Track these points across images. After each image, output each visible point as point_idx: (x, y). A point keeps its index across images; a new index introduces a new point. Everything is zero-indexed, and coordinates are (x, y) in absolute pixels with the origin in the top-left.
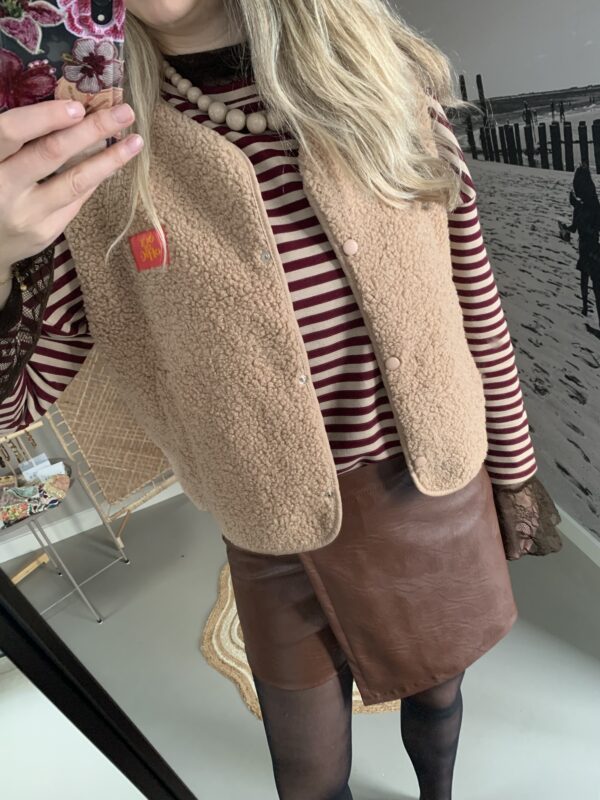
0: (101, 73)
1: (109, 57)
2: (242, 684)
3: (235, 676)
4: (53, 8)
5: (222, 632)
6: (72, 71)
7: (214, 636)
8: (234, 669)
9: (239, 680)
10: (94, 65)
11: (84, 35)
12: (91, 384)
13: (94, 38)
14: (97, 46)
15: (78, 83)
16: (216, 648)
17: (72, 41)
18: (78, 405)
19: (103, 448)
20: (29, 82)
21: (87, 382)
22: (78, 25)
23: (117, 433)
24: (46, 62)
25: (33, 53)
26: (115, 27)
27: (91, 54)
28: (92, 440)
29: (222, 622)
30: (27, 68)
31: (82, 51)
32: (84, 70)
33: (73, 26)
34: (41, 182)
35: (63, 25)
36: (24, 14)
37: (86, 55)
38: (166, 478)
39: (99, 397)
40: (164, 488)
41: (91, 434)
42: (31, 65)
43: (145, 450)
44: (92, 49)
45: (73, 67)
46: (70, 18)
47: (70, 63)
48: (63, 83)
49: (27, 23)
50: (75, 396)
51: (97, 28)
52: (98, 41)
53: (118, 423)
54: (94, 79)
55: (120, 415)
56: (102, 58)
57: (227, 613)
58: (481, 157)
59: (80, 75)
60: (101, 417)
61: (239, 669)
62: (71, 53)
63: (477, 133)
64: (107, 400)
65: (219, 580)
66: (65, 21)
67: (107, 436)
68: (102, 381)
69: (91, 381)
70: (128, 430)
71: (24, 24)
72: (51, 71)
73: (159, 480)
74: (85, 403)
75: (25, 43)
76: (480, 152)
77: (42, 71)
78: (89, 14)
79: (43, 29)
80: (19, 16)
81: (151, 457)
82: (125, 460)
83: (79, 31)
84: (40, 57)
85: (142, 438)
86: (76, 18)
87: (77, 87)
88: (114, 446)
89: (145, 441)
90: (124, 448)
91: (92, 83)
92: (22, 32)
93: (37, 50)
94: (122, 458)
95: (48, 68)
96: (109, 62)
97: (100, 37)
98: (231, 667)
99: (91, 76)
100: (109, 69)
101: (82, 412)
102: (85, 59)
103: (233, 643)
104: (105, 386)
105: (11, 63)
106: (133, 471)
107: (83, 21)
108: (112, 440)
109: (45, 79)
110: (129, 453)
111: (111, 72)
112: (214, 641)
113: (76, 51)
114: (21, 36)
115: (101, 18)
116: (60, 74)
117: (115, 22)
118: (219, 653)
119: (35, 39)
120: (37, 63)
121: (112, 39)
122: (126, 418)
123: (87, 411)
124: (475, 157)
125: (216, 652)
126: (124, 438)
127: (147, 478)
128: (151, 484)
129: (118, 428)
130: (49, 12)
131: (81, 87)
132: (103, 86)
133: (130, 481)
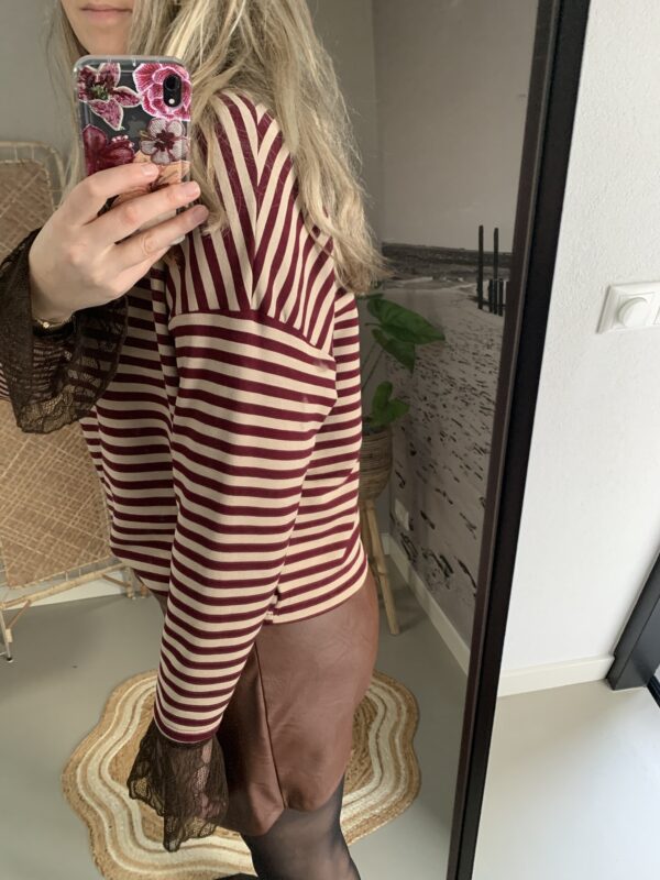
0: (171, 148)
1: (178, 133)
2: (94, 830)
3: (90, 818)
4: (132, 92)
5: (92, 762)
6: (147, 146)
7: (80, 766)
8: (92, 809)
9: (93, 824)
10: (166, 141)
11: (157, 114)
12: (28, 447)
13: (166, 118)
14: (168, 125)
15: (152, 156)
16: (79, 780)
17: (148, 119)
18: (6, 467)
19: (21, 522)
20: (112, 154)
21: (24, 444)
22: (152, 107)
23: (41, 508)
24: (126, 137)
25: (116, 129)
26: (183, 108)
27: (163, 131)
28: (10, 509)
29: (94, 751)
30: (111, 142)
31: (156, 129)
32: (157, 145)
33: (148, 107)
34: (117, 243)
35: (140, 106)
36: (110, 97)
37: (159, 132)
38: (83, 574)
39: (33, 463)
40: (77, 585)
41: (12, 502)
42: (114, 140)
43: (68, 535)
44: (164, 128)
45: (147, 142)
46: (147, 101)
47: (146, 139)
48: (139, 155)
49: (112, 105)
50: (6, 456)
51: (167, 109)
52: (168, 120)
53: (45, 497)
54: (166, 153)
55: (50, 489)
56: (172, 135)
57: (104, 741)
58: (486, 308)
59: (154, 149)
60: (28, 486)
61: (97, 809)
62: (147, 130)
63: (486, 284)
64: (41, 469)
65: (108, 702)
66: (142, 103)
67: (30, 509)
68: (41, 447)
69: (29, 444)
70: (54, 508)
71: (109, 105)
72: (131, 145)
73: (74, 575)
74: (15, 466)
75: (110, 121)
76: (486, 303)
77: (122, 145)
78: (162, 97)
79: (124, 109)
80: (106, 98)
81: (72, 545)
82: (41, 542)
83: (153, 111)
84: (121, 133)
85: (68, 522)
86: (151, 100)
87: (152, 159)
88: (34, 523)
89: (70, 525)
90: (46, 528)
91: (164, 157)
92: (107, 112)
93: (119, 127)
94: (39, 538)
95: (127, 143)
96: (178, 138)
97: (171, 117)
98: (88, 806)
99: (163, 150)
100: (178, 144)
101: (9, 475)
102: (158, 135)
103: (101, 778)
104: (43, 454)
105: (97, 138)
106: (47, 556)
107: (157, 103)
108: (33, 515)
109: (125, 152)
110: (48, 534)
111: (179, 147)
112: (79, 771)
113: (151, 128)
114: (107, 115)
115: (172, 101)
116: (137, 148)
117: (183, 104)
118: (80, 787)
119: (118, 118)
120: (119, 138)
121: (180, 119)
122: (56, 494)
123: (15, 475)
124: (480, 307)
125: (76, 785)
126: (48, 516)
127: (61, 567)
128: (64, 577)
129: (44, 504)
130: (130, 96)
131: (155, 160)
132: (173, 159)
133: (41, 566)
